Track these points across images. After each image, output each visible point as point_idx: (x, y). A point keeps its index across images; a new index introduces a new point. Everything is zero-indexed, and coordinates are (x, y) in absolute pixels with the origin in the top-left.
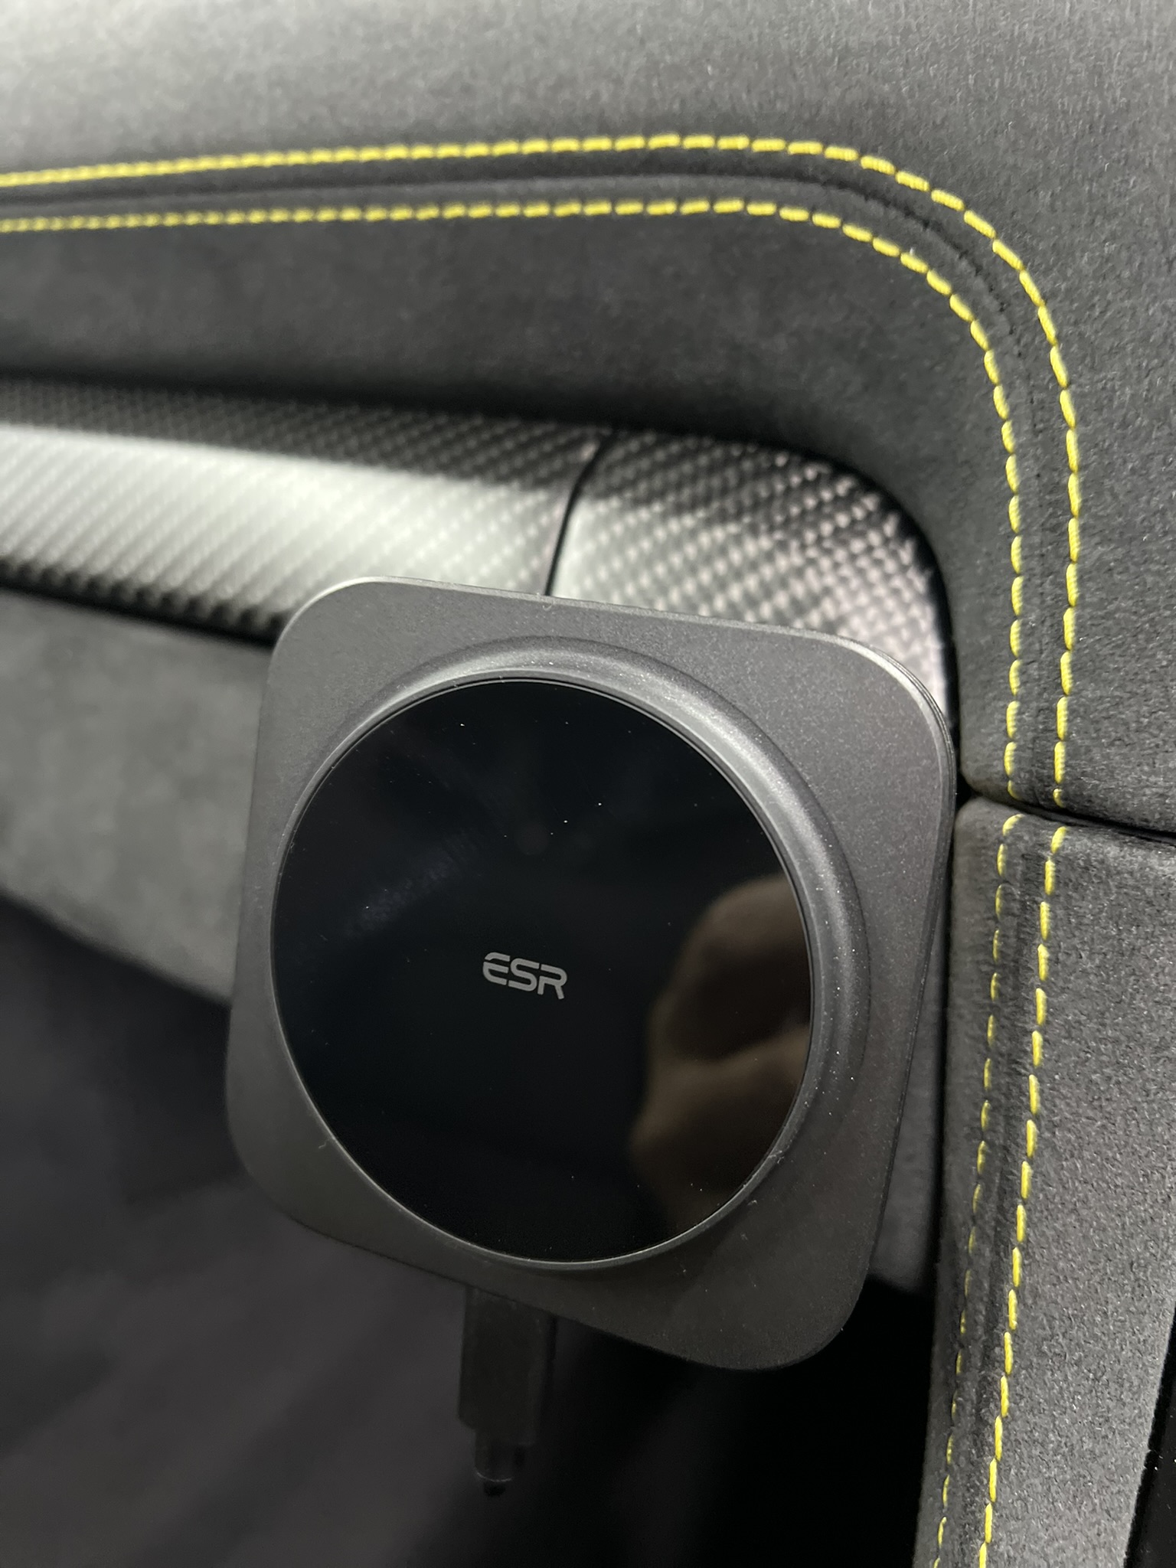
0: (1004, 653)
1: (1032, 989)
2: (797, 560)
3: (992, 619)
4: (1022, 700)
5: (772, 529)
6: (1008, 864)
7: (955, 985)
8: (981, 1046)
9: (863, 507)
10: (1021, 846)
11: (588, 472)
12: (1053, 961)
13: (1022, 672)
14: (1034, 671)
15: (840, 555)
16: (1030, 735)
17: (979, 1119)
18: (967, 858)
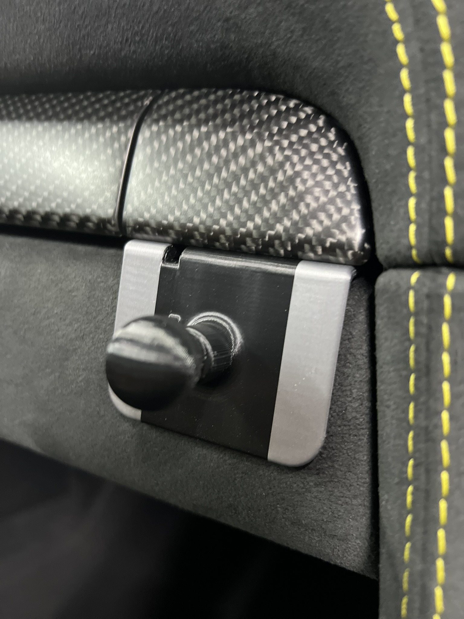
0: (404, 170)
1: (441, 383)
2: (268, 144)
3: (393, 152)
4: (419, 196)
5: (252, 128)
6: (416, 303)
7: (381, 387)
8: (405, 424)
9: (304, 112)
10: (425, 290)
11: (148, 111)
12: (454, 363)
13: (417, 178)
14: (426, 175)
15: (294, 138)
16: (427, 217)
17: (406, 472)
18: (385, 305)
